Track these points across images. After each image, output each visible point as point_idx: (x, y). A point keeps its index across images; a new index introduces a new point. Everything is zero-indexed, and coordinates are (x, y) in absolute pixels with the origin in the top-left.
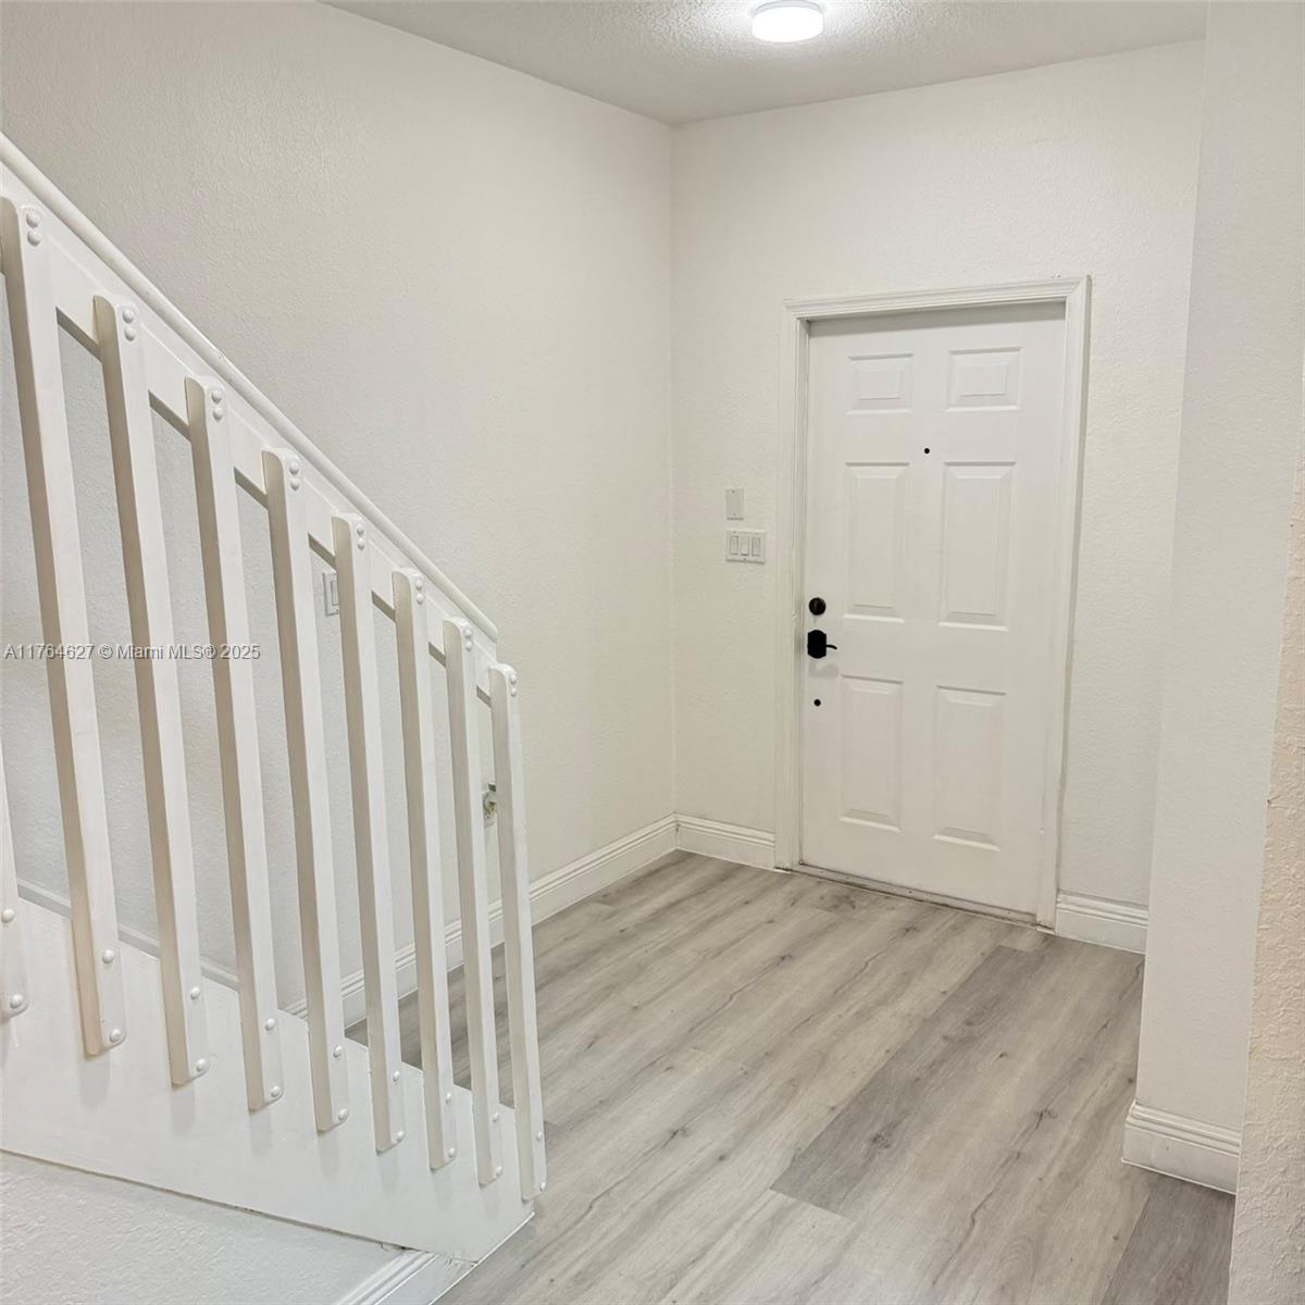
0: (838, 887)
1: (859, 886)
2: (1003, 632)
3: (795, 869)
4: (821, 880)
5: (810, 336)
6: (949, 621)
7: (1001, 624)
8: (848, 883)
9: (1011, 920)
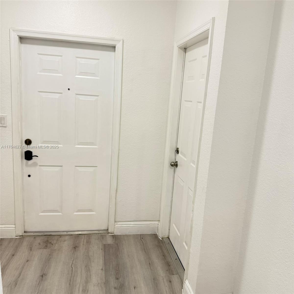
0: (42, 238)
1: (49, 235)
2: (96, 148)
3: (23, 235)
4: (35, 237)
5: (21, 43)
6: (79, 145)
7: (95, 145)
8: (45, 235)
9: (101, 234)
